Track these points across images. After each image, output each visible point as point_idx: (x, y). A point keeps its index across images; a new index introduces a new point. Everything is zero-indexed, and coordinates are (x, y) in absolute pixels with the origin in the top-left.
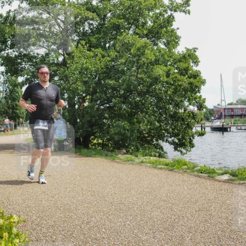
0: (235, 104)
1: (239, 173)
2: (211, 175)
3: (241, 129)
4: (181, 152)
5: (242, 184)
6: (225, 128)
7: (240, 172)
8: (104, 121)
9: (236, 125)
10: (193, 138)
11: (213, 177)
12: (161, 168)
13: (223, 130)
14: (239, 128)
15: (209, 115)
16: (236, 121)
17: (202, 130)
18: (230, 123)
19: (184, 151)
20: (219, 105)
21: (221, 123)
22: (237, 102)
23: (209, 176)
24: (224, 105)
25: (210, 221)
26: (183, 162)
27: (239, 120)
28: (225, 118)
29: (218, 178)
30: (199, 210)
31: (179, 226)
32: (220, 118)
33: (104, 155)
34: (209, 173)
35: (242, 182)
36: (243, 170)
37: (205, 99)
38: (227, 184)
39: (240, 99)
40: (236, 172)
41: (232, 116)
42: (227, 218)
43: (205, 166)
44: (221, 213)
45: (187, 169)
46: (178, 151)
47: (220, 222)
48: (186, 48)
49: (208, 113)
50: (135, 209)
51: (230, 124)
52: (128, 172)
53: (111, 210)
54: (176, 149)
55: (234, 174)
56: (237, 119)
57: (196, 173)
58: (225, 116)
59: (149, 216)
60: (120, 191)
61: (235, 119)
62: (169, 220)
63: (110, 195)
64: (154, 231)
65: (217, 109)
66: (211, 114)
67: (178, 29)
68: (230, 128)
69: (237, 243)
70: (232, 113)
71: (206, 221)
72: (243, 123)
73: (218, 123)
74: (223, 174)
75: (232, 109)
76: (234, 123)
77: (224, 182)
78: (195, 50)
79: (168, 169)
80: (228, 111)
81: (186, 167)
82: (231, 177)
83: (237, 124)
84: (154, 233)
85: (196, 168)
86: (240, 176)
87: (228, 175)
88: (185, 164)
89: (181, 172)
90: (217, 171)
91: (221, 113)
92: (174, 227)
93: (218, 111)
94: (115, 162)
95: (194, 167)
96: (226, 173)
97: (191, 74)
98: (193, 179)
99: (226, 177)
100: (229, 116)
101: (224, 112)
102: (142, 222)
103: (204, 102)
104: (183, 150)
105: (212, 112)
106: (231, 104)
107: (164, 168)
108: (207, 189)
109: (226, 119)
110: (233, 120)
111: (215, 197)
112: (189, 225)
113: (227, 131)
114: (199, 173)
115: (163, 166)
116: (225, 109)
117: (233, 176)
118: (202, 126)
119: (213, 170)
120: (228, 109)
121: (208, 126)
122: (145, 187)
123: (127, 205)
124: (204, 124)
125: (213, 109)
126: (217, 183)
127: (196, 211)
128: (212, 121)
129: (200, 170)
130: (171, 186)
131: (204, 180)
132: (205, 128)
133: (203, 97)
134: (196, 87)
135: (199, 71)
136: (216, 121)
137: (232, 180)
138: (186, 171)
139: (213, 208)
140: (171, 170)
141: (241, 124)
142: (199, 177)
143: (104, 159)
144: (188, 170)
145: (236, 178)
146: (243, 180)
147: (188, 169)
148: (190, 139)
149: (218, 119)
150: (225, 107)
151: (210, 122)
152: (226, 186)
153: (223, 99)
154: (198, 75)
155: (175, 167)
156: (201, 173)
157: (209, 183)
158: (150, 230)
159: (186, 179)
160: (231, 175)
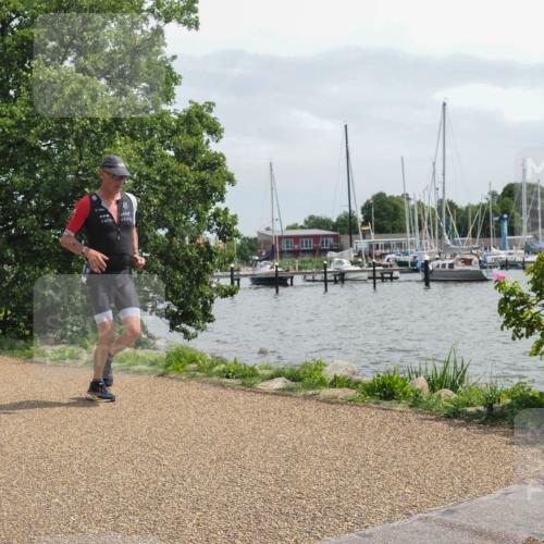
0: (302, 228)
1: (305, 373)
2: (247, 381)
3: (314, 281)
4: (185, 333)
5: (311, 396)
6: (281, 278)
7: (307, 371)
8: (6, 267)
9: (304, 271)
10: (212, 301)
11: (251, 386)
12: (139, 372)
13: (276, 282)
14: (310, 277)
15: (248, 251)
16: (303, 262)
17: (232, 283)
18: (291, 268)
19: (191, 330)
20: (268, 229)
21: (272, 267)
22: (306, 222)
23: (243, 384)
24: (278, 230)
25: (239, 481)
26: (188, 356)
27: (310, 261)
28: (281, 257)
29: (263, 386)
30: (219, 459)
31: (172, 498)
32: (270, 257)
33: (6, 348)
34: (244, 376)
35: (310, 392)
36: (313, 368)
37: (235, 217)
38: (281, 398)
39: (311, 218)
40: (298, 371)
41: (295, 253)
42: (276, 471)
43: (235, 362)
44: (265, 462)
45: (198, 371)
46: (178, 330)
47: (261, 482)
48: (191, 102)
49: (247, 247)
50: (75, 467)
51: (292, 271)
52: (62, 383)
53: (16, 475)
54: (173, 327)
55: (294, 377)
56: (307, 258)
57: (215, 379)
58: (281, 252)
59: (107, 481)
60: (41, 429)
61: (300, 259)
62: (152, 486)
63: (16, 440)
64: (117, 514)
65: (265, 238)
66: (252, 249)
67: (174, 57)
68: (292, 278)
69: (295, 522)
70: (296, 247)
71: (231, 481)
72: (317, 267)
73: (266, 269)
74: (272, 377)
75: (296, 239)
76: (300, 268)
77: (275, 394)
78: (210, 106)
79: (153, 372)
80: (287, 243)
81: (194, 366)
82: (289, 382)
83: (306, 268)
84: (115, 518)
85: (217, 368)
86: (307, 380)
87: (283, 379)
88: (193, 360)
89: (184, 378)
90: (260, 372)
91: (273, 247)
92: (160, 501)
93: (267, 242)
94: (32, 362)
95: (212, 366)
96: (278, 375)
97: (204, 161)
98: (210, 392)
99: (279, 383)
100: (289, 252)
101: (280, 243)
102: (89, 497)
103: (235, 223)
104: (188, 328)
105: (253, 245)
106: (294, 227)
107: (146, 371)
108: (237, 410)
109: (284, 260)
110: (297, 262)
111: (253, 429)
112: (194, 493)
113: (286, 285)
114: (222, 377)
115: (144, 367)
116: (280, 238)
117: (294, 380)
118: (232, 276)
119: (252, 369)
120: (287, 237)
121: (246, 276)
122: (101, 415)
123: (55, 459)
124: (238, 270)
125: (256, 239)
126: (258, 397)
127: (212, 462)
128: (254, 264)
129: (224, 371)
130: (161, 409)
131: (231, 394)
132: (238, 280)
133: (231, 213)
134: (214, 189)
135: (221, 155)
136: (262, 263)
137: (291, 389)
138: (194, 376)
139: (247, 452)
140: (162, 375)
141: (314, 270)
142: (223, 386)
143: (5, 357)
144: (198, 373)
145: (299, 384)
146: (313, 388)
147: (200, 369)
148: (205, 304)
149: (267, 259)
150: (280, 234)
151: (251, 266)
152: (279, 402)
153: (276, 216)
154: (219, 164)
155: (170, 368)
156: (228, 377)
157: (241, 398)
158: (108, 512)
159: (195, 391)
160: (288, 378)
